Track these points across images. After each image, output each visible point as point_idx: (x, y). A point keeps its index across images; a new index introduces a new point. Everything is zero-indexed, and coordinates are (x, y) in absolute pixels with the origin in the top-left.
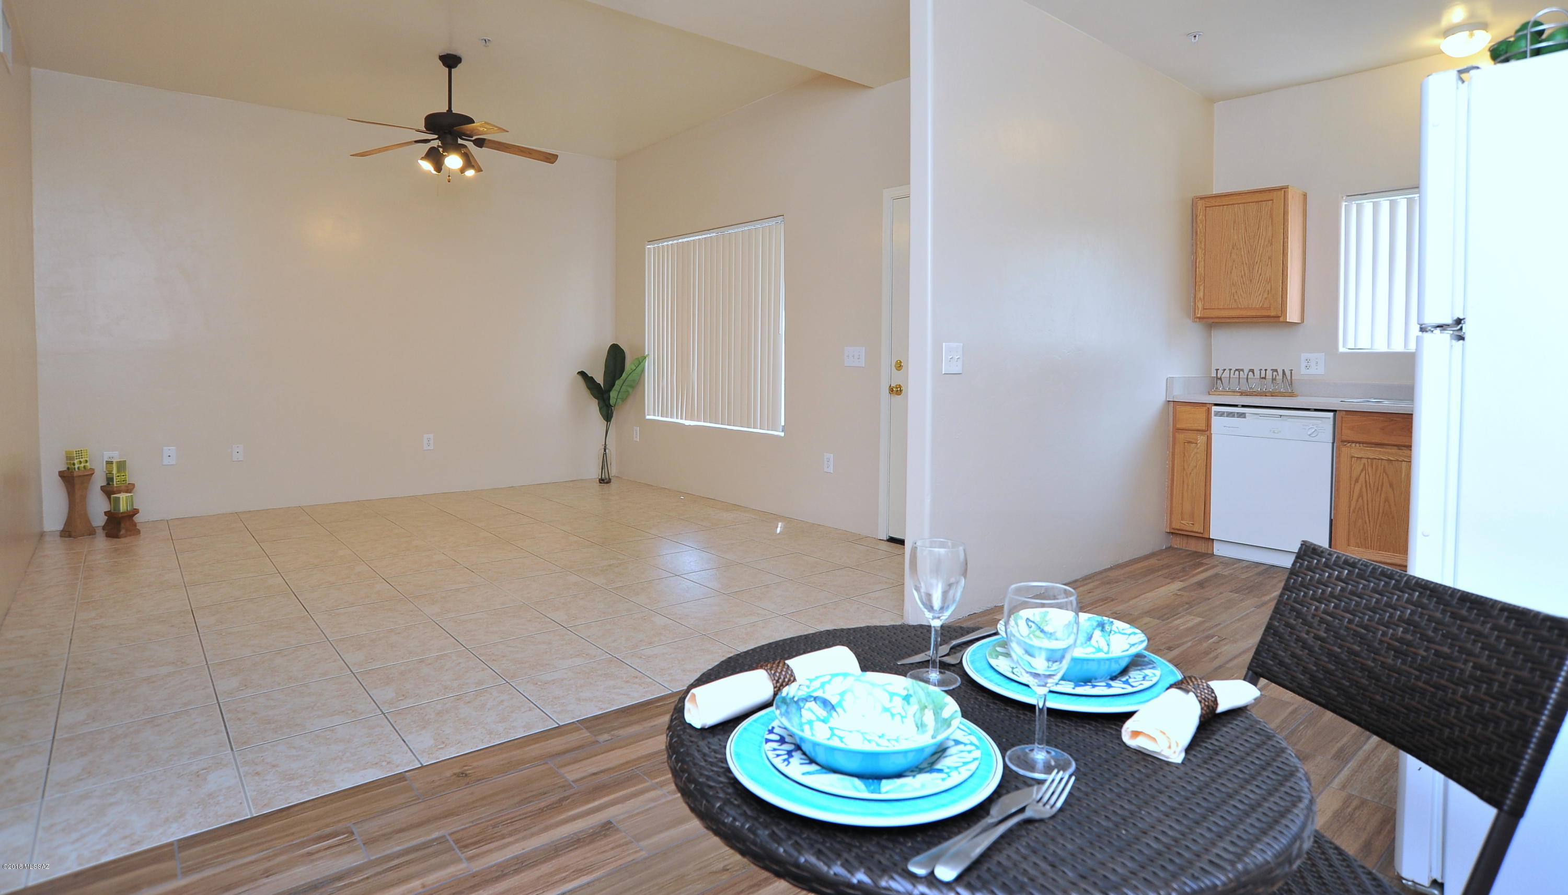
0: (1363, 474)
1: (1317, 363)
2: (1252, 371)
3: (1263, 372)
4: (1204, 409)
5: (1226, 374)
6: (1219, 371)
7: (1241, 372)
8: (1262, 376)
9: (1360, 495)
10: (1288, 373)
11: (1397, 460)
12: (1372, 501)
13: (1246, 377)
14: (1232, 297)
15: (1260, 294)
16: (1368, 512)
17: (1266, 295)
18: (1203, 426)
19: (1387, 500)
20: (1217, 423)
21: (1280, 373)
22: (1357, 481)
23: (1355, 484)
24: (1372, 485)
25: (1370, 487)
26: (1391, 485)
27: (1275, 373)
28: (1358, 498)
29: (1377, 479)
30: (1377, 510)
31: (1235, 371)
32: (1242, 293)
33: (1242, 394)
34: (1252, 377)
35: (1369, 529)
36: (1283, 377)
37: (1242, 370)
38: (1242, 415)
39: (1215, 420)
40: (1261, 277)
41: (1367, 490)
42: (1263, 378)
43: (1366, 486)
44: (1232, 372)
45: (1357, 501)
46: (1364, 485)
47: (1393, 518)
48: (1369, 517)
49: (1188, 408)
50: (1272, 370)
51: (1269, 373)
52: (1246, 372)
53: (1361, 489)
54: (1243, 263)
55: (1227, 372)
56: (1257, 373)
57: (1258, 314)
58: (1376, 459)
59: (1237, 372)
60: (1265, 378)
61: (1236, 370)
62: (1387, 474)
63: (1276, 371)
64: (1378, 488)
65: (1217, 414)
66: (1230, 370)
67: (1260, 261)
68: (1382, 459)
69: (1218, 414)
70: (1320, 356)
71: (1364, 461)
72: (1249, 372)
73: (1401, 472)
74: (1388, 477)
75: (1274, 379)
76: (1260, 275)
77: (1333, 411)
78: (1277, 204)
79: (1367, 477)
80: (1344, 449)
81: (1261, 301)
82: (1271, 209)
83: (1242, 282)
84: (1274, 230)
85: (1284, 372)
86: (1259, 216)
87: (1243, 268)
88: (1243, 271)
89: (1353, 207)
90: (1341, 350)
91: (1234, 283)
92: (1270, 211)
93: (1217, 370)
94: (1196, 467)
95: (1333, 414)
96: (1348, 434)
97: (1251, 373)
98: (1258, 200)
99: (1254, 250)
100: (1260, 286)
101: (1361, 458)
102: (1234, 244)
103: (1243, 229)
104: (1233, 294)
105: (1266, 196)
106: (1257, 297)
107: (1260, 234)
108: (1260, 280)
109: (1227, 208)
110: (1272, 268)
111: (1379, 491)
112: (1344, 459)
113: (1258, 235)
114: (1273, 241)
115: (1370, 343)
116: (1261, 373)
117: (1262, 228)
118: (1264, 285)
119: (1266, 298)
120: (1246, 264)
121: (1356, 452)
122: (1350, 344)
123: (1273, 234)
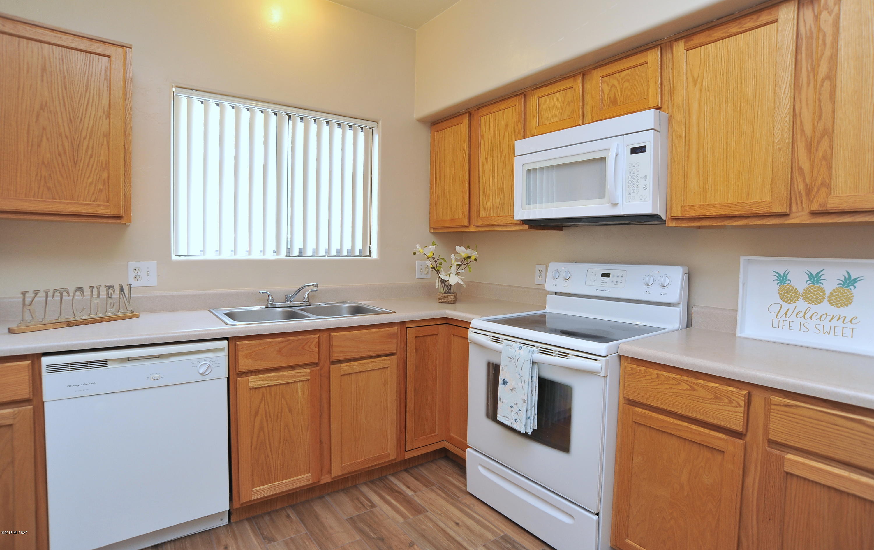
0: (262, 406)
1: (148, 272)
2: (80, 290)
3: (95, 289)
4: (27, 364)
5: (40, 297)
6: (27, 295)
7: (65, 294)
8: (95, 296)
9: (261, 429)
10: (127, 287)
11: (295, 382)
12: (273, 431)
13: (70, 299)
14: (42, 183)
16: (270, 444)
17: (100, 186)
18: (25, 392)
19: (287, 426)
20: (53, 385)
21: (117, 288)
22: (257, 414)
23: (254, 418)
24: (272, 415)
26: (290, 410)
27: (110, 290)
28: (259, 431)
29: (276, 405)
30: (278, 439)
31: (54, 293)
32: (60, 179)
33: (69, 324)
34: (81, 297)
35: (271, 460)
36: (121, 296)
37: (65, 290)
38: (103, 363)
39: (49, 380)
40: (92, 160)
41: (267, 421)
42: (95, 298)
43: (266, 417)
44: (50, 294)
45: (258, 436)
46: (264, 416)
47: (293, 442)
48: (271, 450)
50: (106, 286)
51: (103, 290)
52: (71, 291)
53: (261, 422)
54: (61, 136)
55: (42, 294)
56: (87, 292)
57: (90, 212)
58: (275, 384)
59: (57, 294)
60: (98, 298)
61: (57, 291)
62: (285, 398)
63: (112, 287)
64: (278, 416)
65: (52, 369)
66: (47, 292)
67: (91, 137)
68: (281, 384)
69: (55, 369)
70: (152, 265)
71: (264, 390)
72: (76, 291)
73: (297, 394)
74: (286, 401)
75: (111, 299)
76: (91, 156)
77: (227, 339)
78: (117, 64)
79: (267, 407)
80: (241, 380)
81: (93, 194)
82: (106, 68)
83: (60, 162)
84: (110, 100)
85: (122, 289)
86: (87, 73)
87: (60, 143)
88: (60, 147)
89: (183, 101)
90: (174, 258)
91: (46, 162)
92: (106, 71)
93: (24, 294)
94: (12, 462)
95: (226, 342)
96: (244, 364)
97: (78, 293)
98: (85, 49)
99: (79, 120)
100: (91, 171)
101: (259, 388)
102: (44, 103)
103: (60, 83)
104: (45, 179)
105: (99, 48)
106: (86, 187)
107: (89, 99)
108: (91, 163)
109: (27, 44)
110: (109, 148)
111: (279, 419)
112: (242, 394)
113: (86, 99)
114: (111, 112)
115: (202, 249)
116: (92, 292)
117: (92, 91)
118: (97, 171)
119: (101, 191)
120: (67, 137)
121: (255, 381)
122: (182, 251)
123: (110, 103)
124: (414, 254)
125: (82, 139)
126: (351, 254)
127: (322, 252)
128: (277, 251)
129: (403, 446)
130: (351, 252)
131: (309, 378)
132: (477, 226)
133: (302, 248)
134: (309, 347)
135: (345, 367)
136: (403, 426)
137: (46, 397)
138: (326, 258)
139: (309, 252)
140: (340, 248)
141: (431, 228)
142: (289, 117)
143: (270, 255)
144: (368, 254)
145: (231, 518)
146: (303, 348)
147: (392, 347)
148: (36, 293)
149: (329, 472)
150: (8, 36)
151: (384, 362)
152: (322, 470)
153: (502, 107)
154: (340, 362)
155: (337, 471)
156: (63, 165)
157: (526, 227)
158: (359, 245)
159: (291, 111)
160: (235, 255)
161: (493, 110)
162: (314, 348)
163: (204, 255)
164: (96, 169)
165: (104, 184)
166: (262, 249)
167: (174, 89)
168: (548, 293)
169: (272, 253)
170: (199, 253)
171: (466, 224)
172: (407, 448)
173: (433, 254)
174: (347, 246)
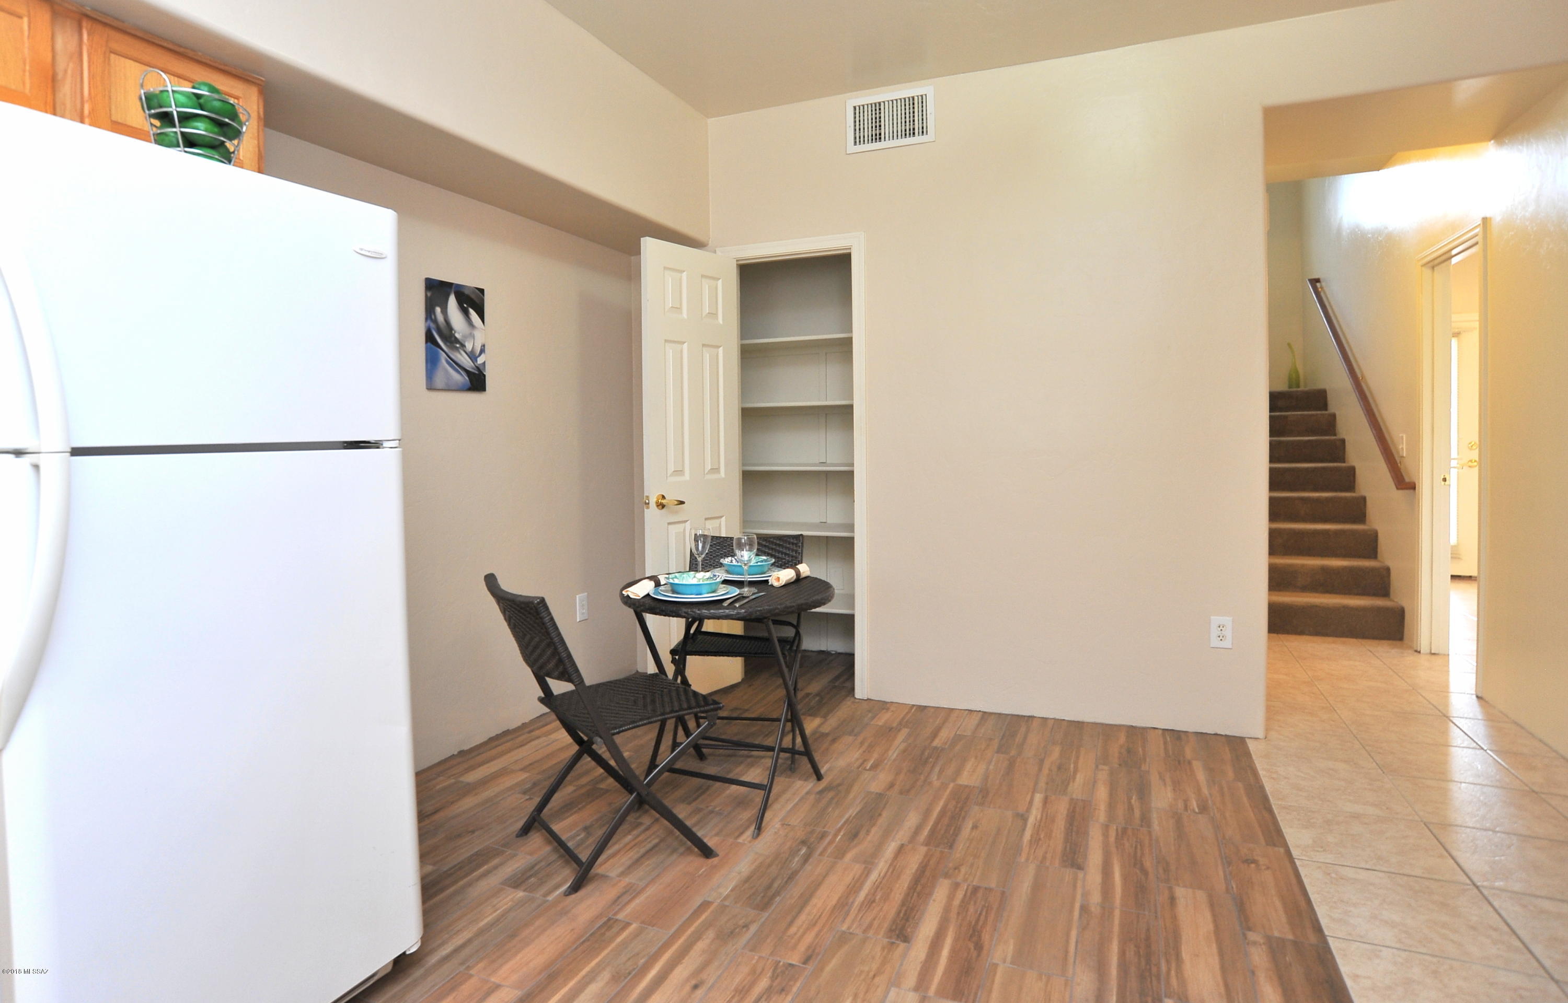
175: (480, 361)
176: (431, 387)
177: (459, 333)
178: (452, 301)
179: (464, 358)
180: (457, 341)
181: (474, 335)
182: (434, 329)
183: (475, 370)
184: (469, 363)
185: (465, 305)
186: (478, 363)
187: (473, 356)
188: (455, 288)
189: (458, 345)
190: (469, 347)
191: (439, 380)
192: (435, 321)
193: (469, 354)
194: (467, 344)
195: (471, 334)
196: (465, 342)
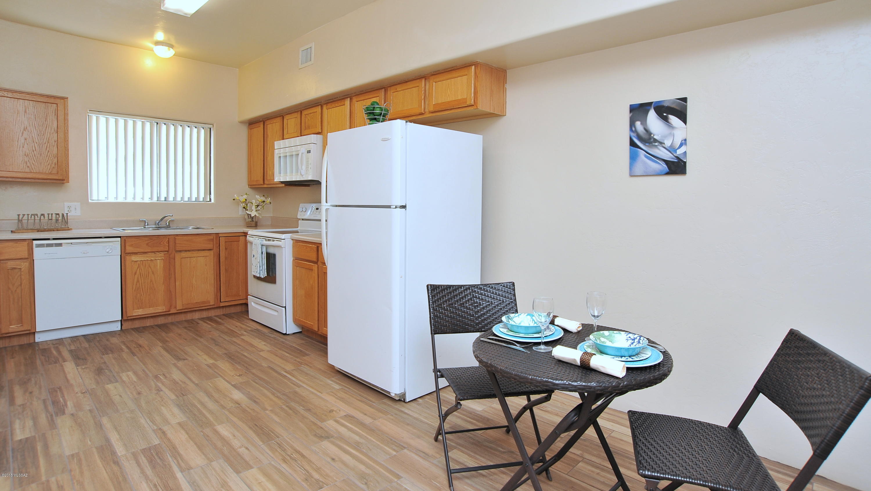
0: (138, 270)
1: (75, 209)
2: (43, 215)
3: (50, 215)
4: (26, 243)
5: (26, 217)
8: (50, 218)
9: (138, 281)
10: (65, 215)
11: (156, 260)
12: (144, 283)
13: (39, 218)
14: (25, 164)
15: (49, 164)
16: (142, 289)
17: (53, 166)
18: (25, 254)
19: (151, 281)
20: (38, 253)
21: (61, 215)
22: (135, 273)
23: (134, 276)
25: (143, 275)
26: (153, 273)
27: (57, 216)
28: (137, 283)
29: (146, 270)
30: (147, 287)
32: (34, 162)
33: (39, 231)
34: (43, 218)
35: (143, 298)
36: (62, 219)
37: (37, 215)
38: (60, 245)
39: (36, 251)
41: (141, 278)
42: (50, 220)
43: (141, 276)
44: (30, 216)
45: (136, 285)
46: (139, 275)
47: (155, 289)
48: (143, 292)
49: (10, 244)
50: (55, 214)
51: (54, 216)
52: (39, 216)
53: (138, 278)
54: (34, 142)
55: (26, 216)
56: (46, 216)
57: (48, 178)
58: (145, 260)
60: (51, 219)
61: (32, 215)
62: (150, 267)
63: (58, 214)
66: (28, 215)
68: (148, 260)
69: (38, 246)
70: (78, 205)
71: (139, 262)
72: (41, 215)
73: (157, 265)
74: (151, 269)
75: (57, 220)
76: (49, 151)
77: (120, 237)
78: (61, 107)
79: (141, 271)
80: (128, 258)
81: (50, 169)
82: (55, 109)
83: (33, 155)
84: (58, 124)
85: (63, 215)
86: (46, 112)
87: (33, 145)
88: (33, 147)
89: (94, 118)
90: (90, 201)
91: (26, 154)
92: (55, 111)
93: (19, 215)
94: (21, 285)
95: (120, 238)
96: (129, 249)
97: (42, 216)
98: (45, 101)
99: (42, 135)
100: (49, 159)
101: (137, 261)
102: (25, 128)
103: (33, 118)
104: (26, 162)
105: (52, 100)
106: (46, 166)
107: (47, 124)
108: (48, 155)
109: (18, 101)
110: (57, 148)
111: (147, 277)
112: (128, 263)
113: (46, 125)
114: (58, 130)
115: (106, 197)
116: (49, 216)
117: (48, 121)
118: (51, 159)
119: (54, 168)
120: (37, 143)
121: (134, 258)
122: (95, 197)
123: (57, 126)
124: (234, 200)
125: (44, 144)
126: (190, 200)
127: (179, 199)
128: (151, 198)
129: (219, 299)
130: (197, 199)
131: (163, 258)
132: (267, 184)
133: (166, 196)
134: (163, 243)
135: (184, 254)
136: (219, 288)
137: (35, 258)
138: (182, 202)
139: (171, 199)
140: (190, 197)
141: (249, 185)
142: (157, 123)
143: (147, 200)
144: (209, 200)
145: (123, 327)
146: (160, 243)
147: (210, 246)
148: (24, 215)
149: (175, 307)
150: (9, 98)
151: (207, 253)
152: (171, 306)
153: (275, 121)
154: (180, 251)
155: (179, 306)
156: (35, 156)
157: (283, 185)
158: (202, 195)
159: (158, 120)
160: (125, 200)
161: (271, 123)
162: (166, 244)
163: (107, 200)
164: (51, 157)
165: (55, 165)
166: (142, 197)
167: (88, 111)
168: (300, 219)
169: (148, 199)
170: (104, 199)
171: (262, 183)
172: (221, 300)
173: (246, 200)
174: (194, 195)
175: (679, 152)
176: (631, 176)
177: (658, 135)
178: (652, 115)
179: (663, 152)
180: (655, 141)
181: (673, 133)
182: (634, 137)
183: (674, 159)
184: (668, 155)
185: (665, 114)
186: (677, 153)
187: (671, 149)
188: (654, 106)
189: (656, 144)
190: (668, 143)
191: (639, 168)
192: (636, 131)
193: (668, 149)
194: (665, 142)
195: (670, 133)
196: (664, 141)
